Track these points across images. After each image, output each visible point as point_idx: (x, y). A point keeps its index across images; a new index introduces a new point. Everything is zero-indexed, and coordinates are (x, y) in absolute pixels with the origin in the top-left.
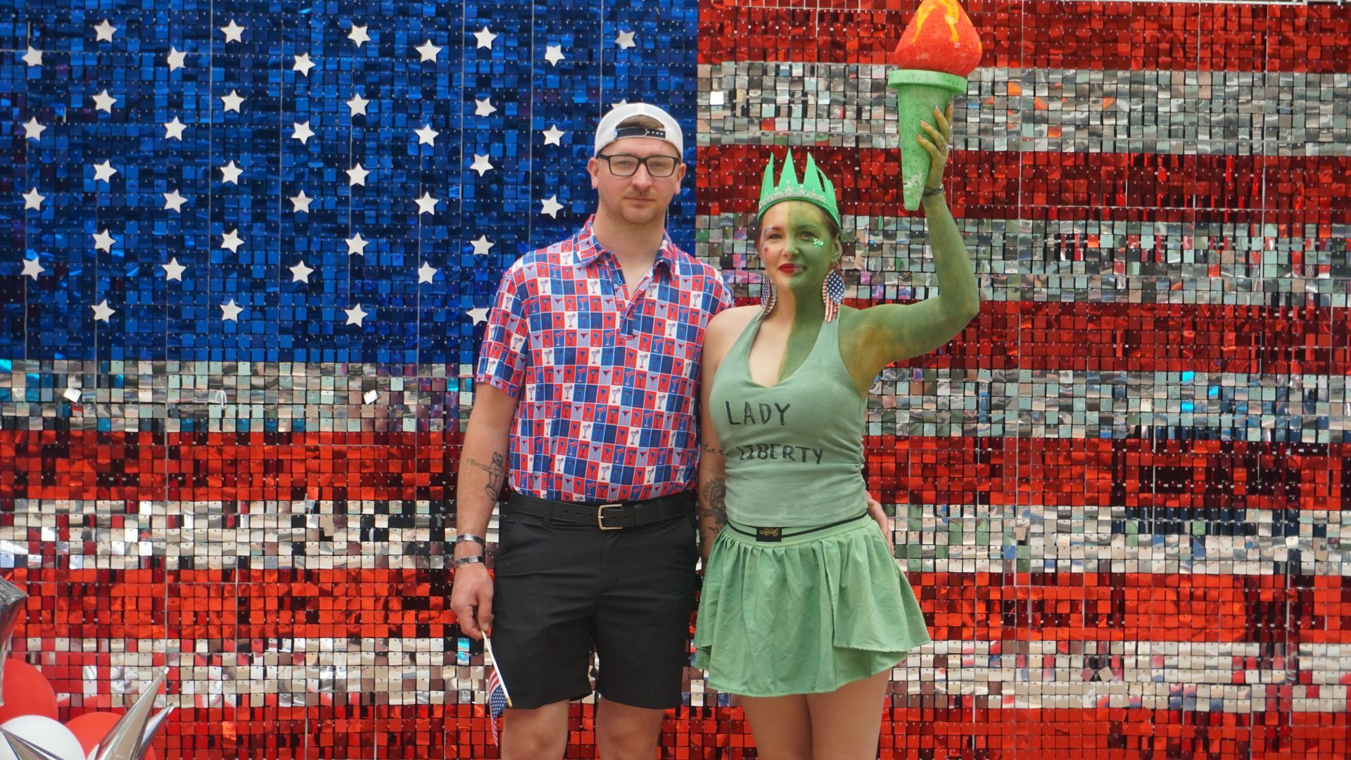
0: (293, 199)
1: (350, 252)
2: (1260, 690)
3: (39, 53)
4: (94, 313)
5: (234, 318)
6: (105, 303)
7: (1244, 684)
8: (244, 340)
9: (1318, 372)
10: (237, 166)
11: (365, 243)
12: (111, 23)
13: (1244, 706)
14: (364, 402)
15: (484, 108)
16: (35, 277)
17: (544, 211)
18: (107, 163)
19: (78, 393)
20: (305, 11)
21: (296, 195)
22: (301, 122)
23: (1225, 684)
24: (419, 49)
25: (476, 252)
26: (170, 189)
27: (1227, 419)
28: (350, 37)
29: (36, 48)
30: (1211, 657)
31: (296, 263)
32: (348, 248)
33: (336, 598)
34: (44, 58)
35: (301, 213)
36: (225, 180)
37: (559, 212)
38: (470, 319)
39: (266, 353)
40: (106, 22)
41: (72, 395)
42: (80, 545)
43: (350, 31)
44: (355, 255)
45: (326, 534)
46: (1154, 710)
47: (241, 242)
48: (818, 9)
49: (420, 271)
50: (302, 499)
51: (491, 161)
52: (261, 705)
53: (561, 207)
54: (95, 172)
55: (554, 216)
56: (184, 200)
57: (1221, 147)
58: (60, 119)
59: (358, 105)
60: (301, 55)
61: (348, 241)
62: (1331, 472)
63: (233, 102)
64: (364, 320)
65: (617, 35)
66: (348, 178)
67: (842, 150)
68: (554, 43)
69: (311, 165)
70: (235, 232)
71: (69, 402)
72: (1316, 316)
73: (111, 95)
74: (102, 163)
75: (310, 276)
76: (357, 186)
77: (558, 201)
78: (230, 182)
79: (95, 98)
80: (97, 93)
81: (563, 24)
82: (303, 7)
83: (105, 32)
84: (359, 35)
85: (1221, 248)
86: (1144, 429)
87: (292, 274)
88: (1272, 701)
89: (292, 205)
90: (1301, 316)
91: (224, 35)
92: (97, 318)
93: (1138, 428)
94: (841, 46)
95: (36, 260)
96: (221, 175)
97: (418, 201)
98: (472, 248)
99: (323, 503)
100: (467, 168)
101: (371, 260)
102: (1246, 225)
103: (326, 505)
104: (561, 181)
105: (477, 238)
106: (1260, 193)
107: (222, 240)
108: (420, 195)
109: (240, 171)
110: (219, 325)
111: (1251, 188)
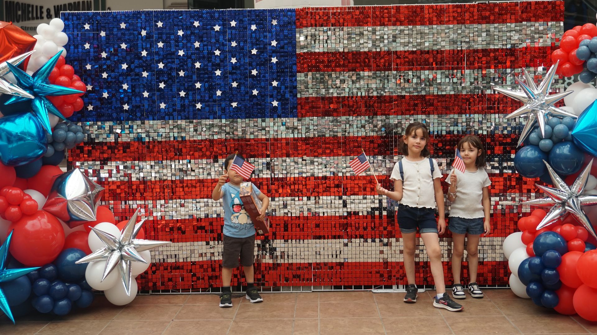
1: (196, 88)
3: (105, 33)
4: (123, 107)
5: (164, 108)
6: (126, 104)
10: (163, 63)
11: (201, 85)
12: (125, 23)
14: (202, 131)
15: (234, 44)
16: (106, 98)
17: (252, 74)
18: (125, 64)
19: (120, 130)
20: (181, 17)
21: (180, 71)
22: (181, 50)
24: (214, 27)
25: (233, 86)
26: (144, 71)
27: (456, 128)
28: (194, 24)
29: (104, 31)
31: (181, 91)
32: (196, 86)
34: (106, 33)
35: (182, 76)
36: (159, 68)
37: (257, 74)
38: (232, 106)
39: (173, 118)
40: (123, 23)
41: (119, 131)
42: (123, 174)
43: (194, 23)
44: (198, 88)
45: (193, 169)
47: (165, 85)
48: (331, 11)
49: (217, 92)
50: (186, 159)
51: (236, 59)
53: (257, 72)
54: (122, 67)
55: (255, 75)
56: (148, 74)
57: (452, 48)
58: (112, 51)
59: (197, 44)
60: (180, 30)
61: (196, 84)
63: (161, 45)
64: (201, 107)
65: (272, 21)
66: (195, 66)
67: (339, 52)
68: (253, 24)
69: (184, 62)
70: (163, 83)
71: (118, 133)
72: (482, 97)
73: (126, 44)
74: (124, 64)
75: (185, 95)
76: (198, 68)
77: (257, 70)
78: (161, 68)
79: (121, 45)
80: (122, 44)
81: (256, 19)
82: (180, 16)
83: (123, 26)
84: (196, 24)
85: (453, 78)
87: (180, 94)
89: (179, 74)
90: (478, 97)
91: (157, 26)
92: (124, 109)
94: (339, 22)
95: (106, 93)
96: (158, 66)
97: (216, 72)
98: (232, 85)
99: (191, 160)
100: (229, 62)
101: (203, 89)
102: (460, 71)
103: (192, 161)
104: (257, 65)
105: (233, 82)
106: (464, 61)
107: (159, 85)
108: (216, 70)
109: (164, 65)
110: (159, 110)
111: (461, 59)
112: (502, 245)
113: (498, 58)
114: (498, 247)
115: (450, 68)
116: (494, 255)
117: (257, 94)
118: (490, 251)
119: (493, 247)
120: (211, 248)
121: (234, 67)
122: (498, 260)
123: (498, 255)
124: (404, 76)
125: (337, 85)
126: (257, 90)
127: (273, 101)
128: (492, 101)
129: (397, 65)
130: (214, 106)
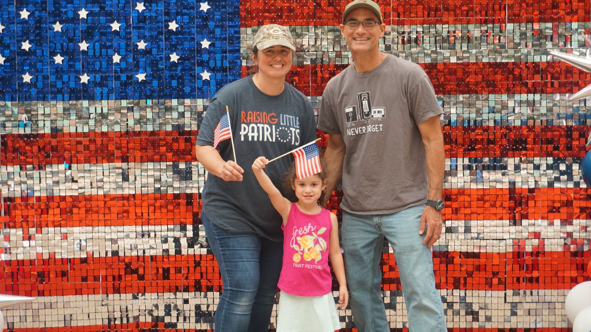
0: (54, 26)
1: (81, 50)
2: (510, 242)
5: (29, 81)
7: (503, 239)
8: (34, 91)
9: (535, 92)
10: (27, 11)
11: (88, 45)
13: (503, 250)
14: (90, 118)
17: (170, 28)
21: (55, 24)
23: (493, 240)
25: (139, 48)
27: (492, 115)
30: (487, 227)
31: (56, 55)
32: (80, 47)
33: (79, 208)
35: (58, 32)
36: (22, 18)
37: (176, 28)
38: (137, 79)
39: (44, 97)
44: (83, 51)
45: (75, 179)
46: (460, 252)
47: (31, 46)
49: (114, 57)
50: (63, 163)
51: (145, 5)
52: (48, 258)
53: (177, 26)
55: (175, 30)
56: (4, 27)
61: (80, 44)
62: (542, 139)
64: (88, 80)
66: (79, 15)
69: (61, 10)
70: (28, 41)
75: (63, 61)
76: (83, 18)
77: (177, 23)
78: (24, 18)
85: (487, 36)
86: (452, 121)
88: (516, 247)
89: (53, 29)
90: (526, 67)
93: (450, 121)
96: (20, 15)
97: (112, 25)
98: (137, 46)
99: (72, 165)
100: (134, 9)
101: (91, 53)
102: (499, 25)
103: (74, 166)
104: (177, 14)
105: (140, 42)
106: (505, 9)
107: (22, 45)
108: (112, 22)
109: (29, 13)
110: (23, 85)
111: (500, 7)
112: (564, 302)
113: (557, 5)
114: (558, 306)
115: (483, 21)
116: (552, 318)
117: (178, 60)
118: (546, 312)
119: (551, 306)
120: (102, 305)
121: (142, 18)
122: (558, 326)
123: (559, 319)
124: (410, 33)
125: (304, 47)
126: (177, 55)
127: (203, 71)
128: (550, 73)
129: (399, 17)
130: (109, 79)
